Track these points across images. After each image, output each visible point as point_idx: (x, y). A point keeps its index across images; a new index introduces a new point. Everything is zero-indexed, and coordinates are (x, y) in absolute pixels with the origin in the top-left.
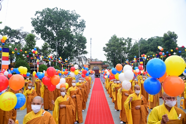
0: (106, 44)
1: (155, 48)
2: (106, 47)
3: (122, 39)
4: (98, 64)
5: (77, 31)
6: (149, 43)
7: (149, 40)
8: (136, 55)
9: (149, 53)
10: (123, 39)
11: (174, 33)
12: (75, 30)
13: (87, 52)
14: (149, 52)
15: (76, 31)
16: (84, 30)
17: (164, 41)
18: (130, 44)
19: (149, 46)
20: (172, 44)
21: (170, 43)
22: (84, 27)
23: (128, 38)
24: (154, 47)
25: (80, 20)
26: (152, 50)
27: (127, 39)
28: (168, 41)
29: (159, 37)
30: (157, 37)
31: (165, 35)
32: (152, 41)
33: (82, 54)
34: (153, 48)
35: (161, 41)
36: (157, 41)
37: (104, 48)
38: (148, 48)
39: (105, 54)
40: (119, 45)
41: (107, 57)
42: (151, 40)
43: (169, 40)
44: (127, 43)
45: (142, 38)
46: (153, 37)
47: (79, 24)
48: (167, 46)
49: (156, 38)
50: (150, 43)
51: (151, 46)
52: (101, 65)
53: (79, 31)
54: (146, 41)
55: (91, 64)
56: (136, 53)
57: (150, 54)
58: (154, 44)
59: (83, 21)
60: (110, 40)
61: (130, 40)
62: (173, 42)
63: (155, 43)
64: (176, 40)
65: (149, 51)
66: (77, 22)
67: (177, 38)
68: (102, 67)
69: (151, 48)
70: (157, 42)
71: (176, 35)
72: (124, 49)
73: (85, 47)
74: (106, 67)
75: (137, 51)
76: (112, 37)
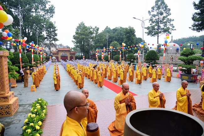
0: (76, 33)
2: (76, 35)
3: (90, 27)
4: (66, 51)
5: (46, 16)
7: (114, 29)
8: (102, 43)
9: (114, 42)
11: (133, 28)
12: (43, 15)
13: (58, 39)
15: (44, 17)
16: (52, 15)
17: (126, 34)
21: (130, 37)
22: (54, 13)
23: (96, 27)
24: (118, 37)
25: (49, 5)
26: (116, 40)
27: (94, 28)
28: (128, 34)
30: (121, 27)
31: (127, 29)
32: (116, 31)
33: (52, 41)
35: (123, 31)
36: (121, 31)
37: (74, 36)
40: (88, 34)
41: (74, 44)
42: (115, 30)
44: (94, 31)
45: (107, 27)
46: (117, 27)
47: (48, 9)
49: (119, 28)
50: (115, 33)
52: (69, 52)
53: (48, 17)
54: (111, 30)
55: (59, 51)
59: (53, 7)
61: (98, 29)
64: (135, 34)
65: (114, 40)
66: (45, 7)
67: (135, 32)
68: (70, 54)
69: (115, 37)
70: (120, 33)
71: (134, 30)
72: (92, 38)
73: (56, 35)
74: (74, 54)
75: (103, 40)
76: (80, 24)
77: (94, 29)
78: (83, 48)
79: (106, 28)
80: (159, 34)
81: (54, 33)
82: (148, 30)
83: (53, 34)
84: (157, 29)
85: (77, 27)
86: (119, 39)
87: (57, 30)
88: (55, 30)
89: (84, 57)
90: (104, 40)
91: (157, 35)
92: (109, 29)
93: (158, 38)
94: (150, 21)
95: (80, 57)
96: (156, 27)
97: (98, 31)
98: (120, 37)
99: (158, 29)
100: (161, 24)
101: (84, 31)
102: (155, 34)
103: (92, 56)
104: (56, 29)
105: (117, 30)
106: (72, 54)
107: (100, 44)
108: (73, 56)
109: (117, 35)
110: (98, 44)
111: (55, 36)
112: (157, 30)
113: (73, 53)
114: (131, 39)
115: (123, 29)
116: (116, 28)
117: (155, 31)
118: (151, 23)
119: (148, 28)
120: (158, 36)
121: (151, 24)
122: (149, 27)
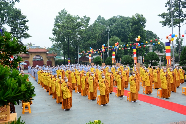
1: (118, 32)
3: (77, 17)
4: (41, 53)
7: (111, 20)
8: (95, 40)
10: (79, 18)
11: (142, 16)
13: (29, 35)
14: (113, 37)
17: (132, 26)
20: (141, 30)
21: (138, 28)
23: (85, 17)
24: (118, 30)
26: (116, 35)
27: (83, 17)
28: (136, 25)
30: (121, 17)
31: (133, 18)
32: (114, 22)
33: (20, 38)
34: (116, 32)
35: (125, 22)
36: (121, 22)
37: (54, 30)
39: (50, 38)
40: (75, 27)
42: (112, 21)
43: (137, 25)
44: (83, 23)
45: (100, 16)
46: (116, 16)
48: (135, 32)
49: (119, 17)
51: (113, 29)
52: (46, 54)
54: (106, 21)
56: (96, 38)
57: (114, 40)
58: (117, 26)
61: (88, 20)
62: (141, 28)
63: (119, 25)
64: (145, 24)
65: (113, 35)
67: (145, 22)
68: (47, 57)
70: (121, 24)
71: (144, 18)
72: (81, 33)
73: (27, 29)
74: (53, 57)
75: (97, 35)
76: (60, 12)
77: (82, 19)
78: (68, 48)
79: (98, 19)
80: (181, 24)
81: (23, 25)
82: (163, 18)
83: (22, 28)
84: (177, 16)
85: (57, 17)
86: (120, 33)
87: (28, 21)
88: (25, 21)
89: (69, 61)
90: (99, 36)
91: (178, 25)
92: (103, 19)
93: (179, 30)
94: (167, 4)
95: (62, 61)
96: (176, 14)
97: (88, 22)
98: (120, 30)
99: (179, 17)
100: (183, 7)
101: (69, 23)
102: (175, 23)
103: (81, 60)
104: (26, 19)
105: (116, 21)
106: (51, 57)
107: (93, 42)
108: (52, 60)
109: (117, 28)
110: (89, 42)
111: (25, 30)
112: (177, 18)
113: (51, 55)
114: (140, 32)
115: (125, 18)
116: (114, 17)
117: (174, 18)
118: (168, 7)
119: (163, 15)
120: (180, 27)
121: (168, 9)
122: (164, 13)
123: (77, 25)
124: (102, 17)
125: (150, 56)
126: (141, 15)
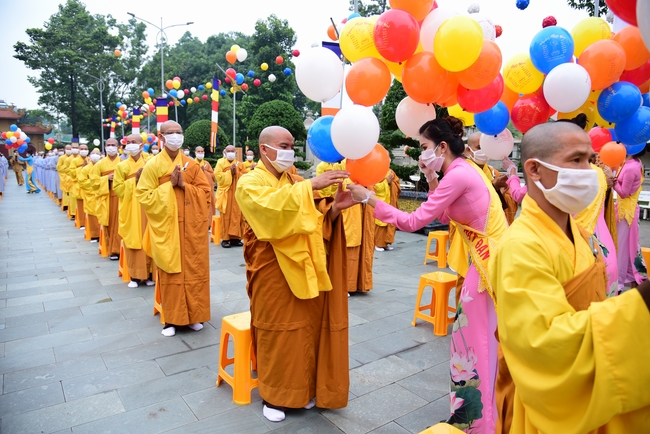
0: (29, 32)
2: (29, 44)
3: (107, 20)
6: (210, 53)
7: (211, 40)
10: (112, 22)
11: (286, 24)
18: (139, 45)
19: (211, 62)
23: (132, 22)
27: (127, 23)
28: (267, 47)
29: (244, 37)
30: (240, 35)
31: (260, 28)
32: (219, 47)
37: (20, 47)
38: (207, 71)
39: (31, 80)
40: (88, 42)
41: (40, 91)
42: (216, 42)
43: (270, 46)
44: (126, 40)
45: (188, 34)
46: (226, 33)
49: (234, 37)
50: (215, 53)
54: (201, 45)
60: (54, 19)
61: (140, 31)
67: (294, 42)
76: (64, 6)
79: (182, 40)
85: (52, 17)
92: (196, 41)
113: (33, 130)
116: (221, 35)
123: (96, 37)
124: (193, 36)
125: (267, 116)
126: (282, 20)
